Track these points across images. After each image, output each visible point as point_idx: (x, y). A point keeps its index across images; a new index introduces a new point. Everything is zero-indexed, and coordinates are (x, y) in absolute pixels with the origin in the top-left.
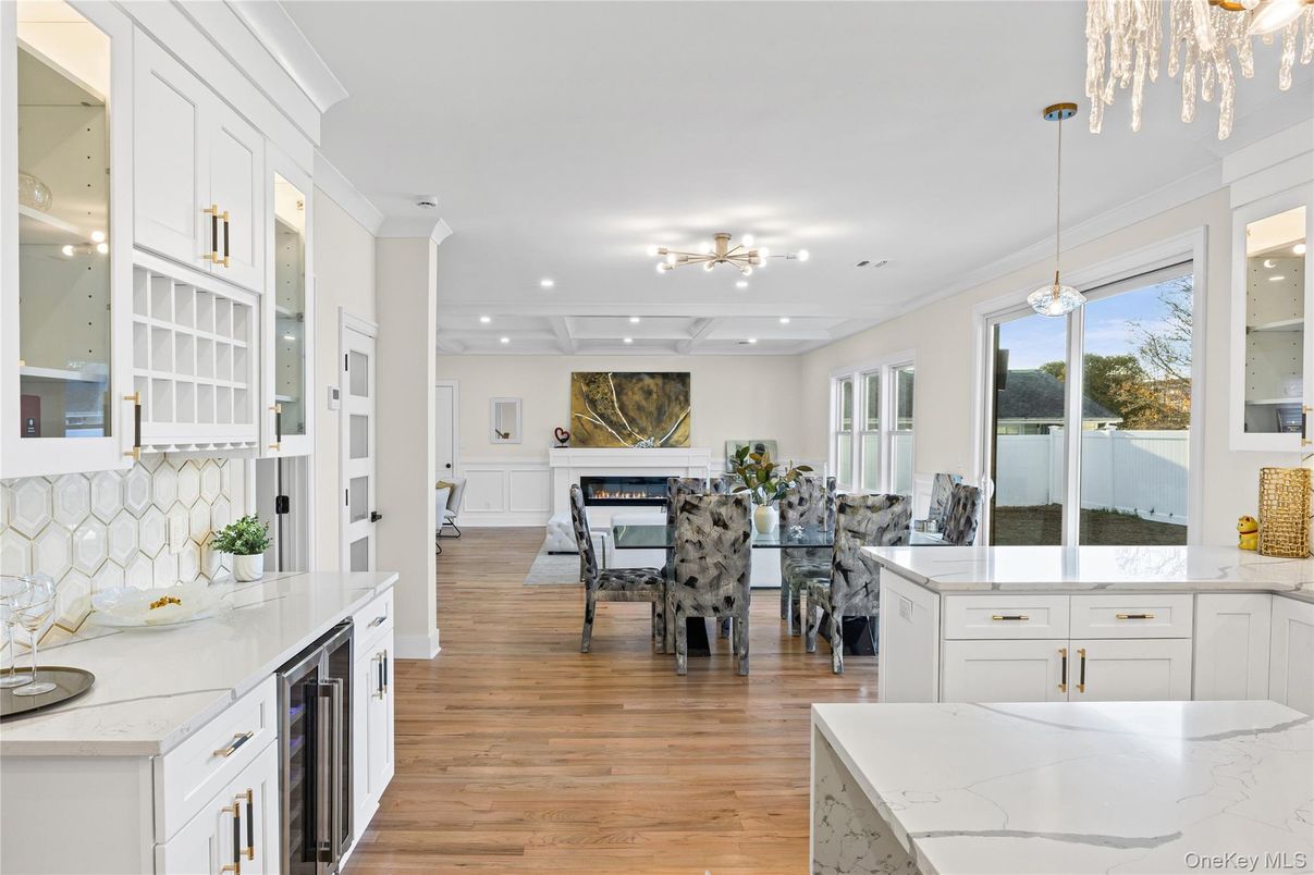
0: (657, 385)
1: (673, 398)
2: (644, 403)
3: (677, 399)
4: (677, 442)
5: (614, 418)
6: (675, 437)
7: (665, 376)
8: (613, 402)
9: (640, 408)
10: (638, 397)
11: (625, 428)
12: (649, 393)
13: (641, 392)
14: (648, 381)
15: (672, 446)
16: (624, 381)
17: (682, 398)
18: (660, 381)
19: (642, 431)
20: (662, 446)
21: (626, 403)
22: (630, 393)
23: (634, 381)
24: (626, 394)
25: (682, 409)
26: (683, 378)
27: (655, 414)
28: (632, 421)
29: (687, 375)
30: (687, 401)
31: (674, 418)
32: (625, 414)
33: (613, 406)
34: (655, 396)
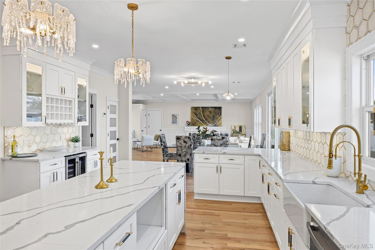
0: (213, 110)
1: (217, 113)
2: (209, 115)
3: (218, 114)
4: (218, 125)
5: (202, 119)
6: (218, 124)
7: (215, 108)
8: (201, 114)
9: (208, 116)
10: (208, 113)
11: (205, 121)
12: (211, 112)
13: (209, 112)
14: (211, 109)
15: (217, 126)
16: (204, 109)
17: (219, 113)
18: (214, 109)
19: (209, 122)
20: (214, 126)
21: (205, 115)
22: (206, 112)
23: (207, 109)
24: (205, 112)
25: (220, 116)
26: (220, 108)
27: (212, 118)
28: (206, 119)
29: (221, 107)
30: (221, 114)
31: (217, 119)
32: (205, 118)
33: (201, 116)
34: (212, 113)
